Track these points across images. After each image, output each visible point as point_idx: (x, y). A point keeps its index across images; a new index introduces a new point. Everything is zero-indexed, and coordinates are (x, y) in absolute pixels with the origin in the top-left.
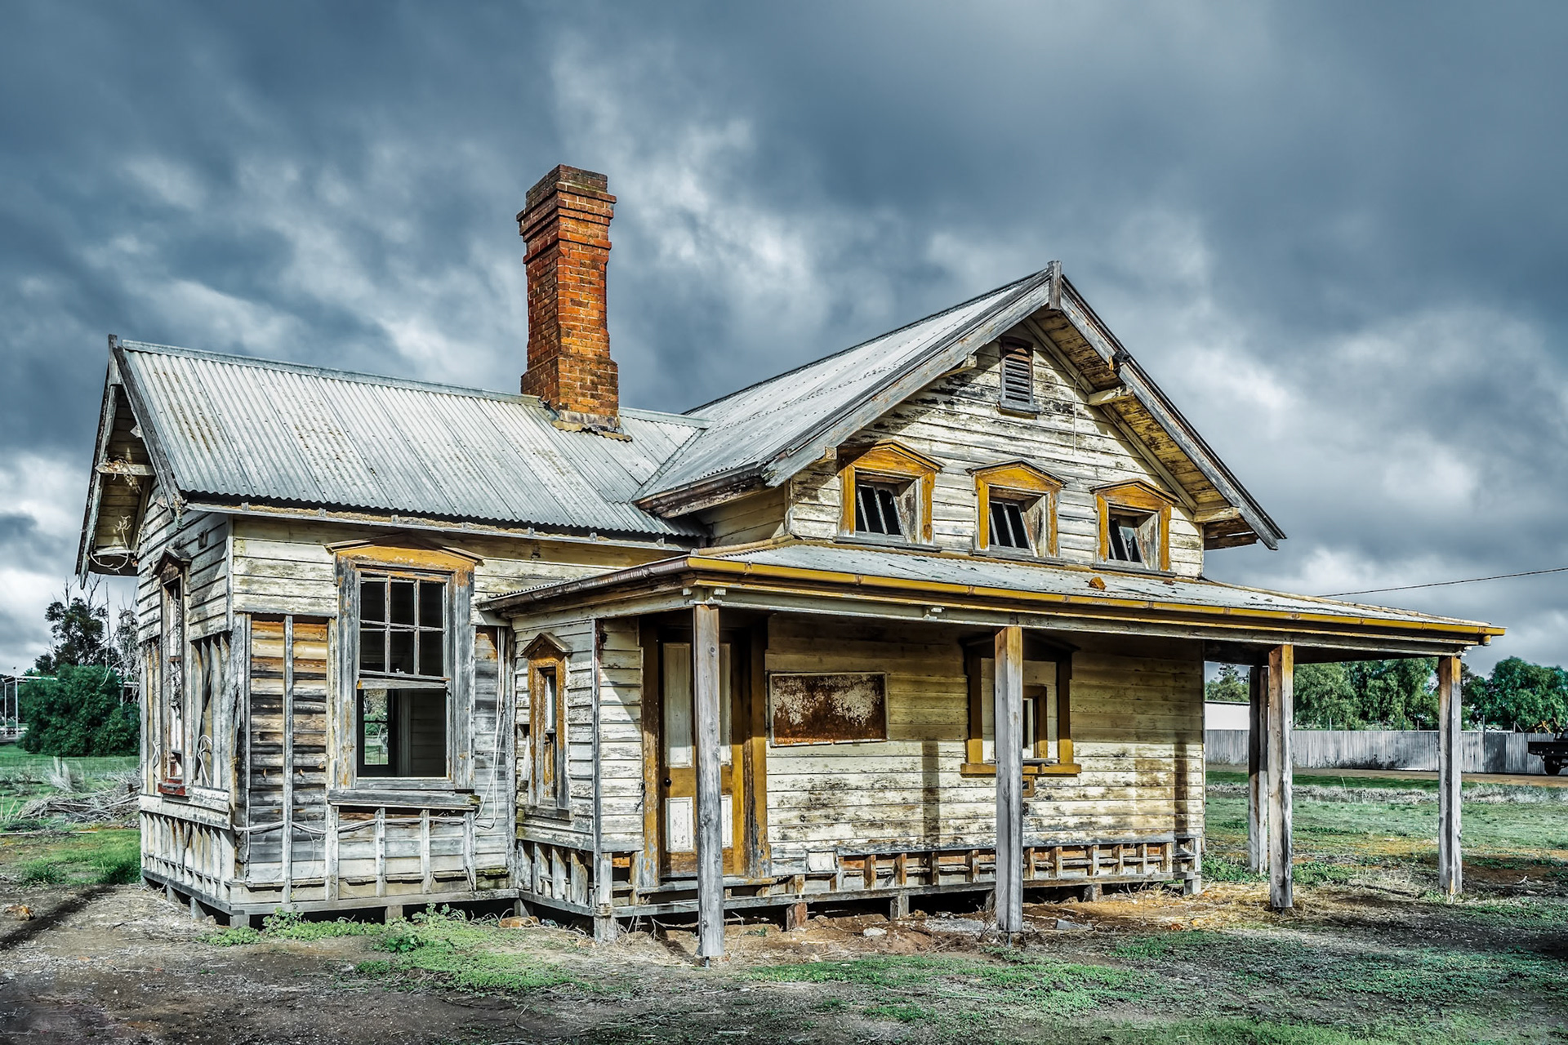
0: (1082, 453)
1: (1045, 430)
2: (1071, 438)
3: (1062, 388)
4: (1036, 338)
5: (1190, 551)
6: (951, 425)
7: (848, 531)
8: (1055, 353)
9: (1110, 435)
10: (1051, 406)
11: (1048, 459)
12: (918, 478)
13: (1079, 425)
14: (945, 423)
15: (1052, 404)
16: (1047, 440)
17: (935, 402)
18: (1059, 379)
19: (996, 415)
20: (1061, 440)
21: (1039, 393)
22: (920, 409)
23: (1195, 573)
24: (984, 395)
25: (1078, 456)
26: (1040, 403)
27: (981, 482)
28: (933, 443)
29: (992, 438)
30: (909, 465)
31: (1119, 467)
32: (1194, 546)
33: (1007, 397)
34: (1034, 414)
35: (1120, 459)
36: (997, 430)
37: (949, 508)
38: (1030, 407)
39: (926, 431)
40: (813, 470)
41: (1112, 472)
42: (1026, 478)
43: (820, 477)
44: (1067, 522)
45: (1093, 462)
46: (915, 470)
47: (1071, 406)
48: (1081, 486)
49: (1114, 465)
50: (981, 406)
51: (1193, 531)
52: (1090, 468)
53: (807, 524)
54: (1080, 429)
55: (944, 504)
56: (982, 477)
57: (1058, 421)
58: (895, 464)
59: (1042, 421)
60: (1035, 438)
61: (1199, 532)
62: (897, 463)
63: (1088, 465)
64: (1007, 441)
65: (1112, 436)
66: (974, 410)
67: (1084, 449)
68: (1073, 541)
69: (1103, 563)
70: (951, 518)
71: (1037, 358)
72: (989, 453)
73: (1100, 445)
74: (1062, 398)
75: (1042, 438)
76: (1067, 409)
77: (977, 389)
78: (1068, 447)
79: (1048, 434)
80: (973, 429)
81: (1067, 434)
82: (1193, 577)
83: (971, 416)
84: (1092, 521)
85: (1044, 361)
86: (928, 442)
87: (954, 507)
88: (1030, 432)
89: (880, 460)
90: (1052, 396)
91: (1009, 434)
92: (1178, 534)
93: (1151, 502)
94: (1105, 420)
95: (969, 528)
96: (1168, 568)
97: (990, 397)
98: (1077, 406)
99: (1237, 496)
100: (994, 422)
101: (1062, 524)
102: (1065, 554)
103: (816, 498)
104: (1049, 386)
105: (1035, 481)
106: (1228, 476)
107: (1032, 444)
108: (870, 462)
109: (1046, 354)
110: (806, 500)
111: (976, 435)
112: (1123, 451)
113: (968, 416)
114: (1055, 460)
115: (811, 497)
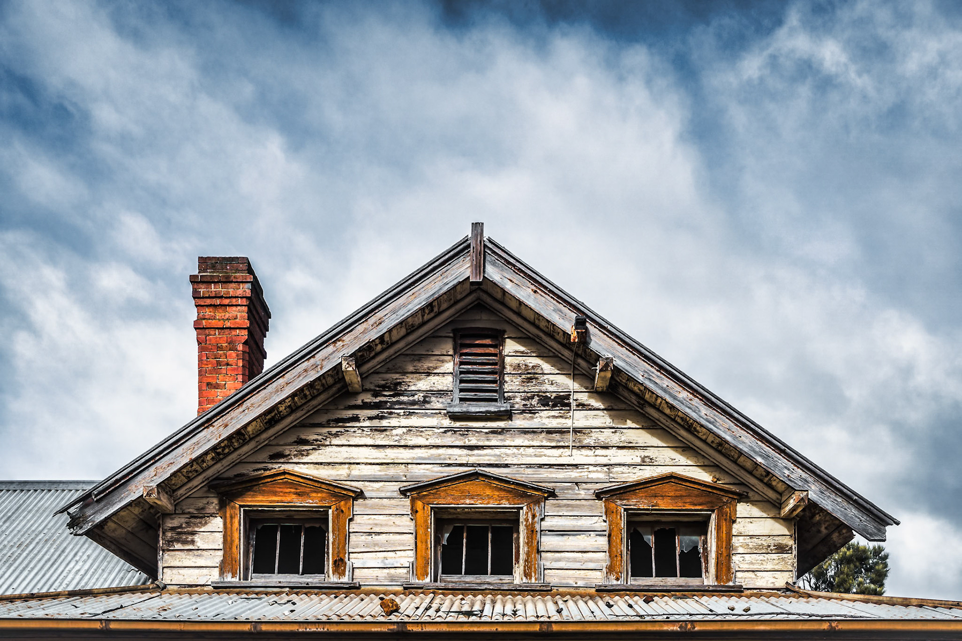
0: (585, 452)
1: (525, 431)
2: (566, 436)
3: (551, 377)
4: (509, 322)
5: (775, 556)
6: (379, 442)
7: (230, 575)
8: (538, 337)
9: (630, 424)
10: (534, 402)
11: (530, 466)
12: (330, 507)
13: (580, 419)
14: (370, 442)
15: (536, 398)
16: (527, 443)
17: (356, 419)
18: (547, 367)
19: (447, 422)
20: (550, 440)
21: (515, 388)
22: (334, 430)
23: (781, 584)
24: (429, 402)
25: (579, 457)
26: (518, 400)
27: (419, 504)
28: (353, 466)
29: (441, 451)
30: (314, 495)
31: (646, 462)
32: (781, 549)
33: (461, 400)
34: (507, 415)
35: (650, 453)
36: (449, 440)
37: (377, 538)
38: (503, 406)
39: (342, 454)
40: (189, 513)
41: (636, 470)
42: (488, 492)
43: (198, 520)
44: (560, 538)
45: (604, 461)
46: (322, 499)
47: (568, 397)
48: (582, 492)
49: (639, 460)
50: (426, 415)
51: (780, 529)
52: (599, 468)
53: (182, 571)
54: (579, 424)
55: (370, 534)
56: (420, 498)
57: (546, 419)
58: (294, 496)
59: (519, 422)
60: (507, 443)
61: (789, 530)
62: (296, 493)
63: (596, 465)
64: (465, 452)
65: (634, 425)
66: (414, 421)
67: (588, 447)
68: (568, 560)
69: (615, 582)
70: (377, 549)
71: (511, 346)
72: (437, 468)
73: (615, 439)
74: (551, 389)
75: (519, 441)
76: (561, 402)
77: (419, 397)
78: (563, 447)
79: (529, 436)
80: (410, 443)
81: (562, 431)
82: (778, 589)
83: (410, 429)
84: (599, 533)
85: (522, 349)
86: (347, 466)
87: (383, 537)
88: (500, 437)
89: (275, 493)
90: (536, 389)
91: (468, 443)
92: (751, 536)
93: (701, 500)
94: (623, 406)
95: (407, 558)
96: (729, 580)
97: (437, 403)
98: (576, 396)
99: (804, 475)
100: (445, 432)
101: (548, 542)
102: (553, 578)
103: (193, 542)
104: (531, 376)
105: (503, 494)
106: (783, 452)
107: (503, 450)
108: (260, 498)
109: (522, 338)
110: (178, 546)
111: (417, 450)
112: (656, 441)
113: (405, 430)
114: (541, 466)
115: (185, 542)
